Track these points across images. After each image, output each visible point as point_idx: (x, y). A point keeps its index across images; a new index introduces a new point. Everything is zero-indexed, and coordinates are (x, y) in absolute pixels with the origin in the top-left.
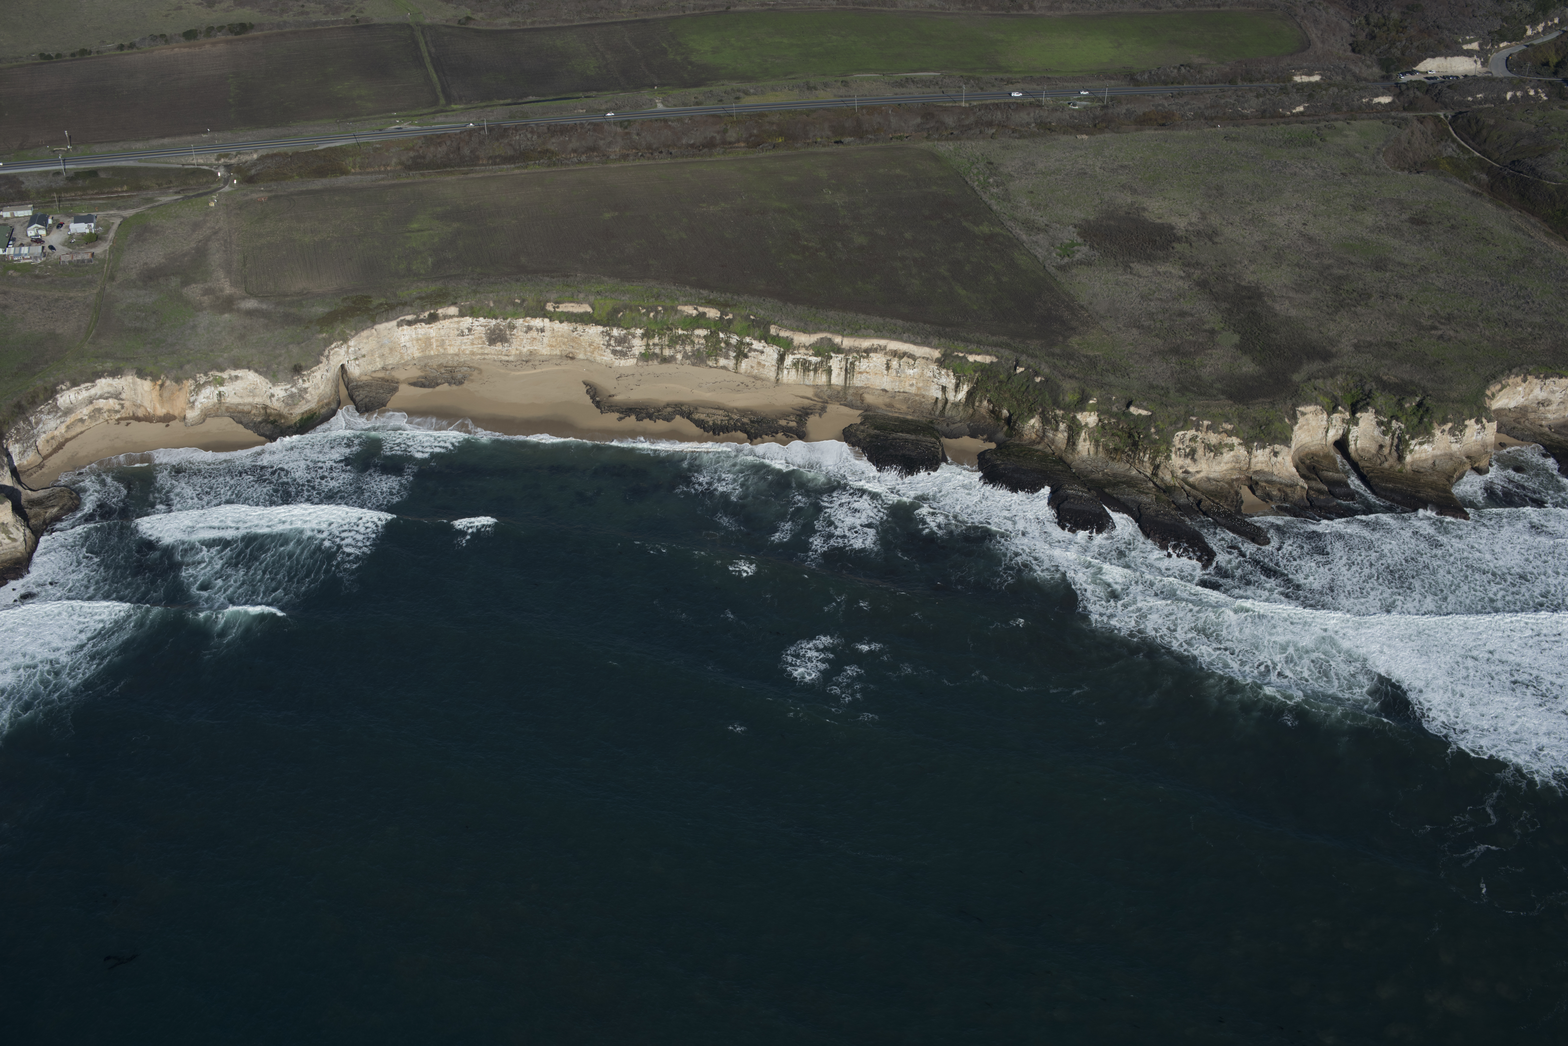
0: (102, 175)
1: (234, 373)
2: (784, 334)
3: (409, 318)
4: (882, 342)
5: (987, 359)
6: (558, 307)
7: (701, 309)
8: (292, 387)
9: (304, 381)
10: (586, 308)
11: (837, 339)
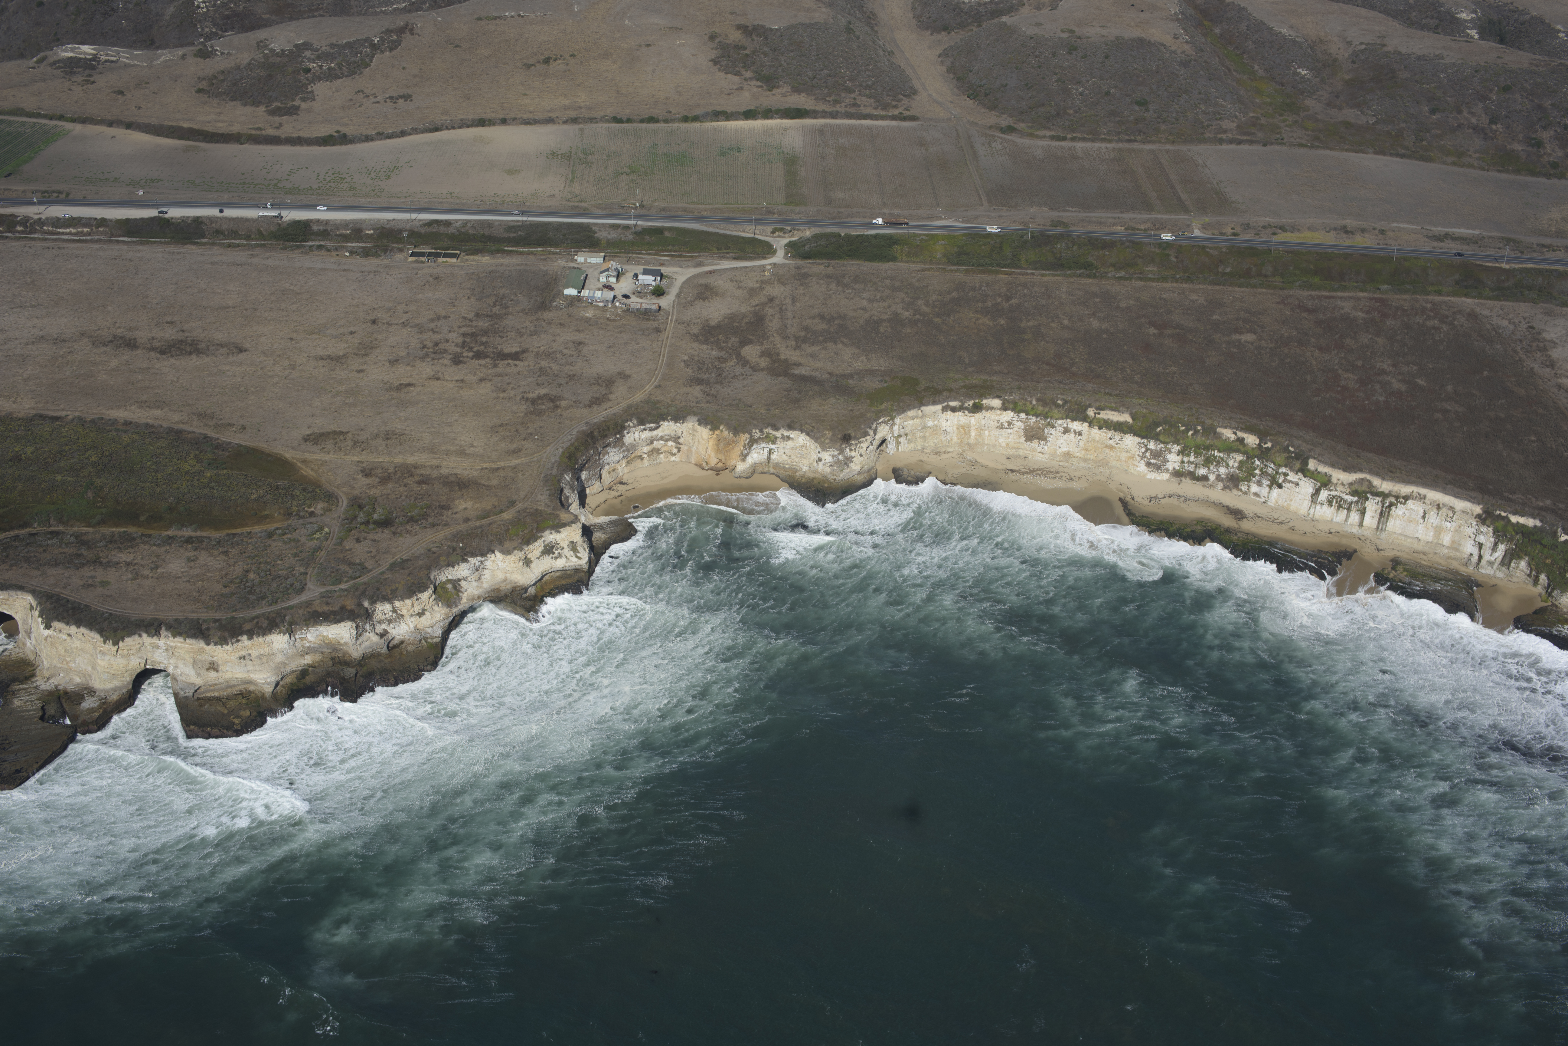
0: (667, 234)
1: (786, 433)
2: (1323, 469)
3: (953, 404)
4: (1423, 491)
5: (1531, 522)
6: (1099, 414)
7: (1240, 434)
8: (839, 454)
9: (851, 450)
10: (1126, 418)
11: (1376, 482)
